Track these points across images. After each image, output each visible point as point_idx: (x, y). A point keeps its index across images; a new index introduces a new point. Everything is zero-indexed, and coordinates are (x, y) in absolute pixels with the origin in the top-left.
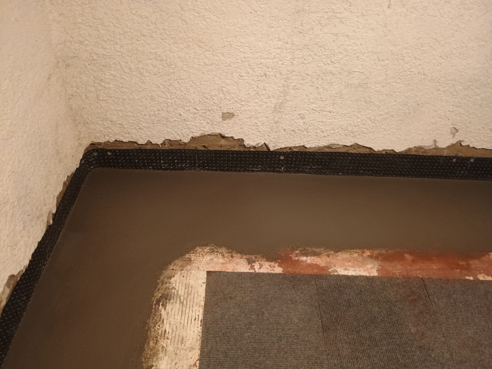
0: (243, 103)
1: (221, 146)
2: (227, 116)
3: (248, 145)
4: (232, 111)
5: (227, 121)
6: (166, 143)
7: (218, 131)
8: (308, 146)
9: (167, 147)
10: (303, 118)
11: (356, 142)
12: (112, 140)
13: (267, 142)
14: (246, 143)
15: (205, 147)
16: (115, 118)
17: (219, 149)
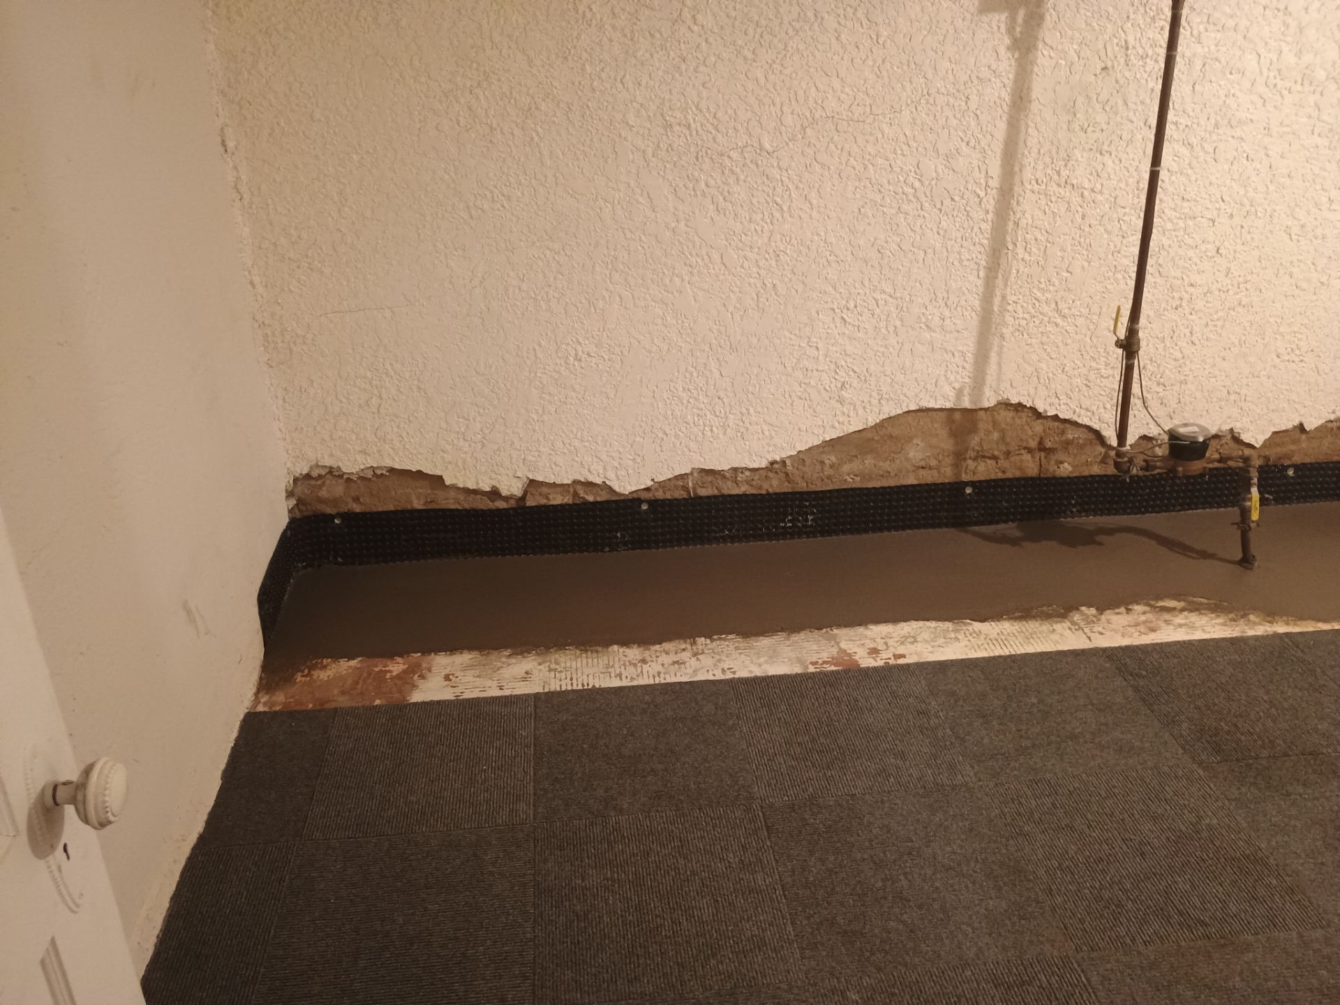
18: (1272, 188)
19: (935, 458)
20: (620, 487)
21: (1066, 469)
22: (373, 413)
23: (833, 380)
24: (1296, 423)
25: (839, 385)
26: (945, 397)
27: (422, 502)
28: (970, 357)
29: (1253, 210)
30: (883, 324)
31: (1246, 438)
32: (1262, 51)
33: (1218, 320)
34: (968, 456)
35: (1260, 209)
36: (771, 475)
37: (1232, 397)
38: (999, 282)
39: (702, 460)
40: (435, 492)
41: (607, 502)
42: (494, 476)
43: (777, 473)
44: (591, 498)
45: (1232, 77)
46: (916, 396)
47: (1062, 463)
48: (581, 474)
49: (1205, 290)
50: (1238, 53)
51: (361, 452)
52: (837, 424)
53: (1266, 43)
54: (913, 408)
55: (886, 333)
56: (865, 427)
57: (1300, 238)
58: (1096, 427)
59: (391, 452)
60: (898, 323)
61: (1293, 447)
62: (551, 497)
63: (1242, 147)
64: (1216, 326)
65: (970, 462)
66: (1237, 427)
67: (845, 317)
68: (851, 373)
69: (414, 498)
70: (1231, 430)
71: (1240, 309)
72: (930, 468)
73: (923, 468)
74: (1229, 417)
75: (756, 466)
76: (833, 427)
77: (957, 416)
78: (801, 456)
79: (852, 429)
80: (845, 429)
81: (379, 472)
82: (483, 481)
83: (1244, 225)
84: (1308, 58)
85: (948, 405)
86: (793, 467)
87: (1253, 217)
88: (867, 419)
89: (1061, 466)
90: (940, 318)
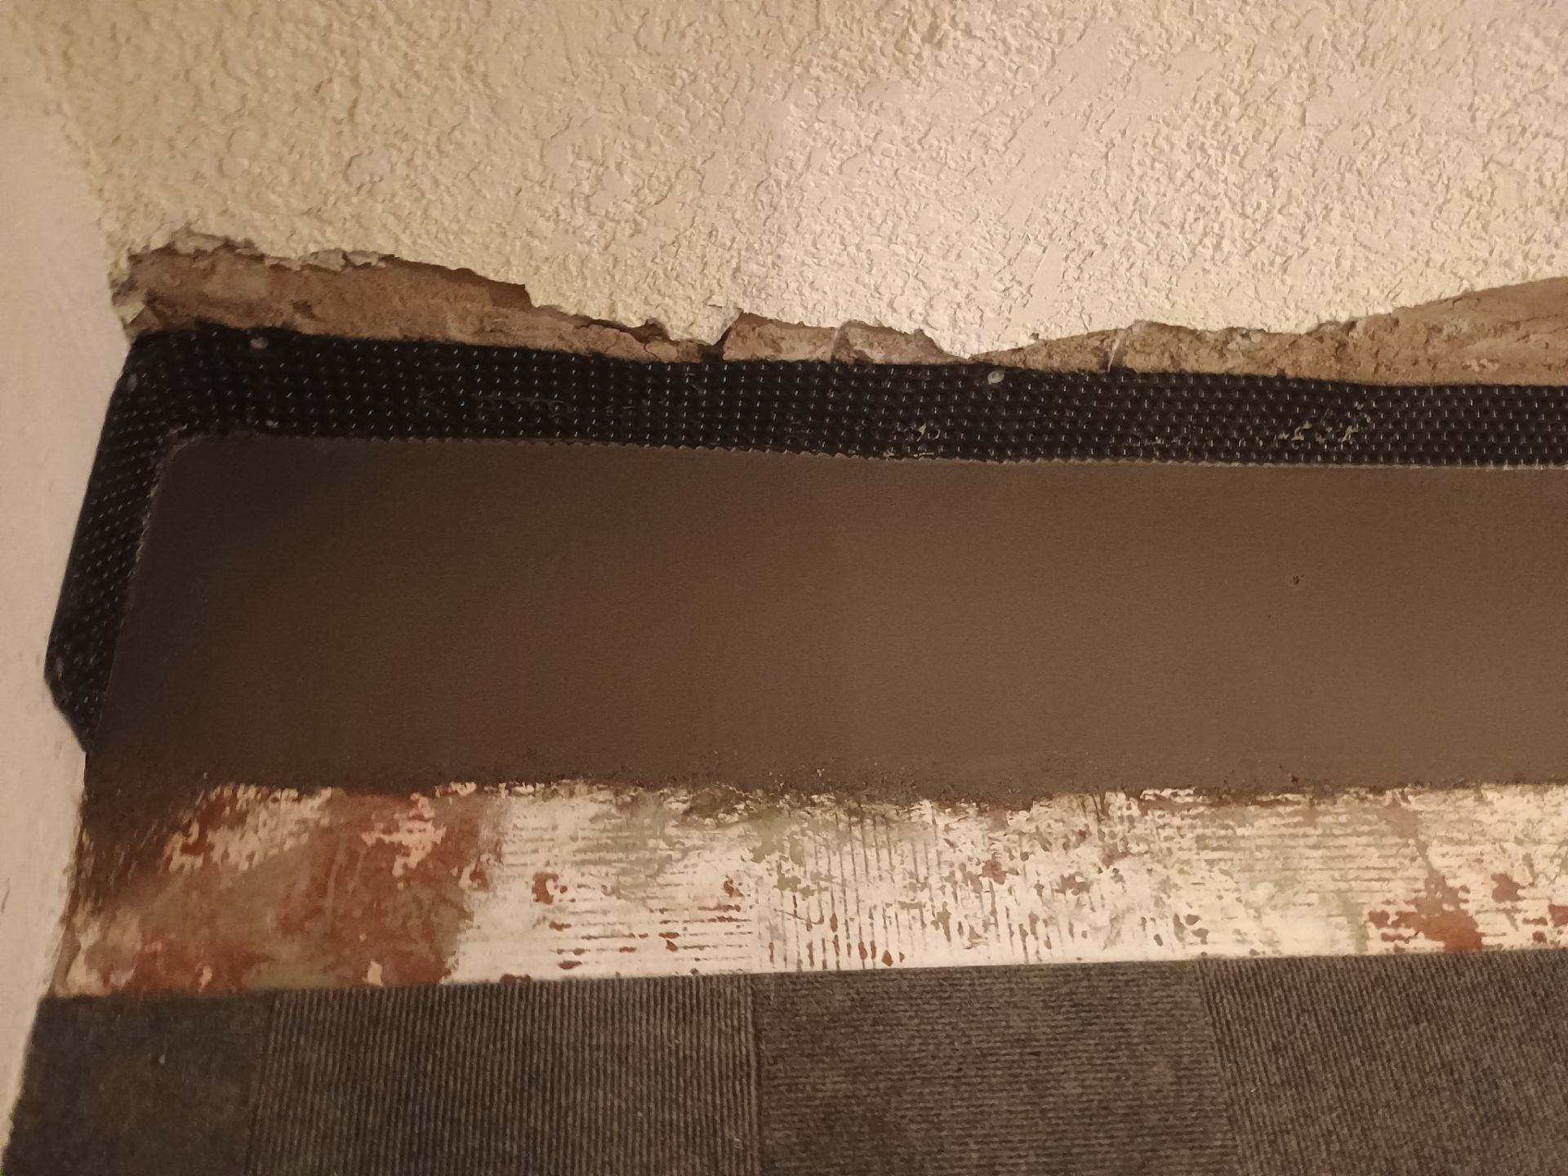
20: (953, 343)
22: (339, 122)
27: (471, 329)
39: (1168, 306)
40: (503, 310)
41: (916, 367)
42: (655, 298)
44: (877, 356)
48: (868, 309)
51: (308, 213)
59: (391, 221)
62: (784, 345)
69: (450, 317)
81: (359, 261)
82: (627, 307)
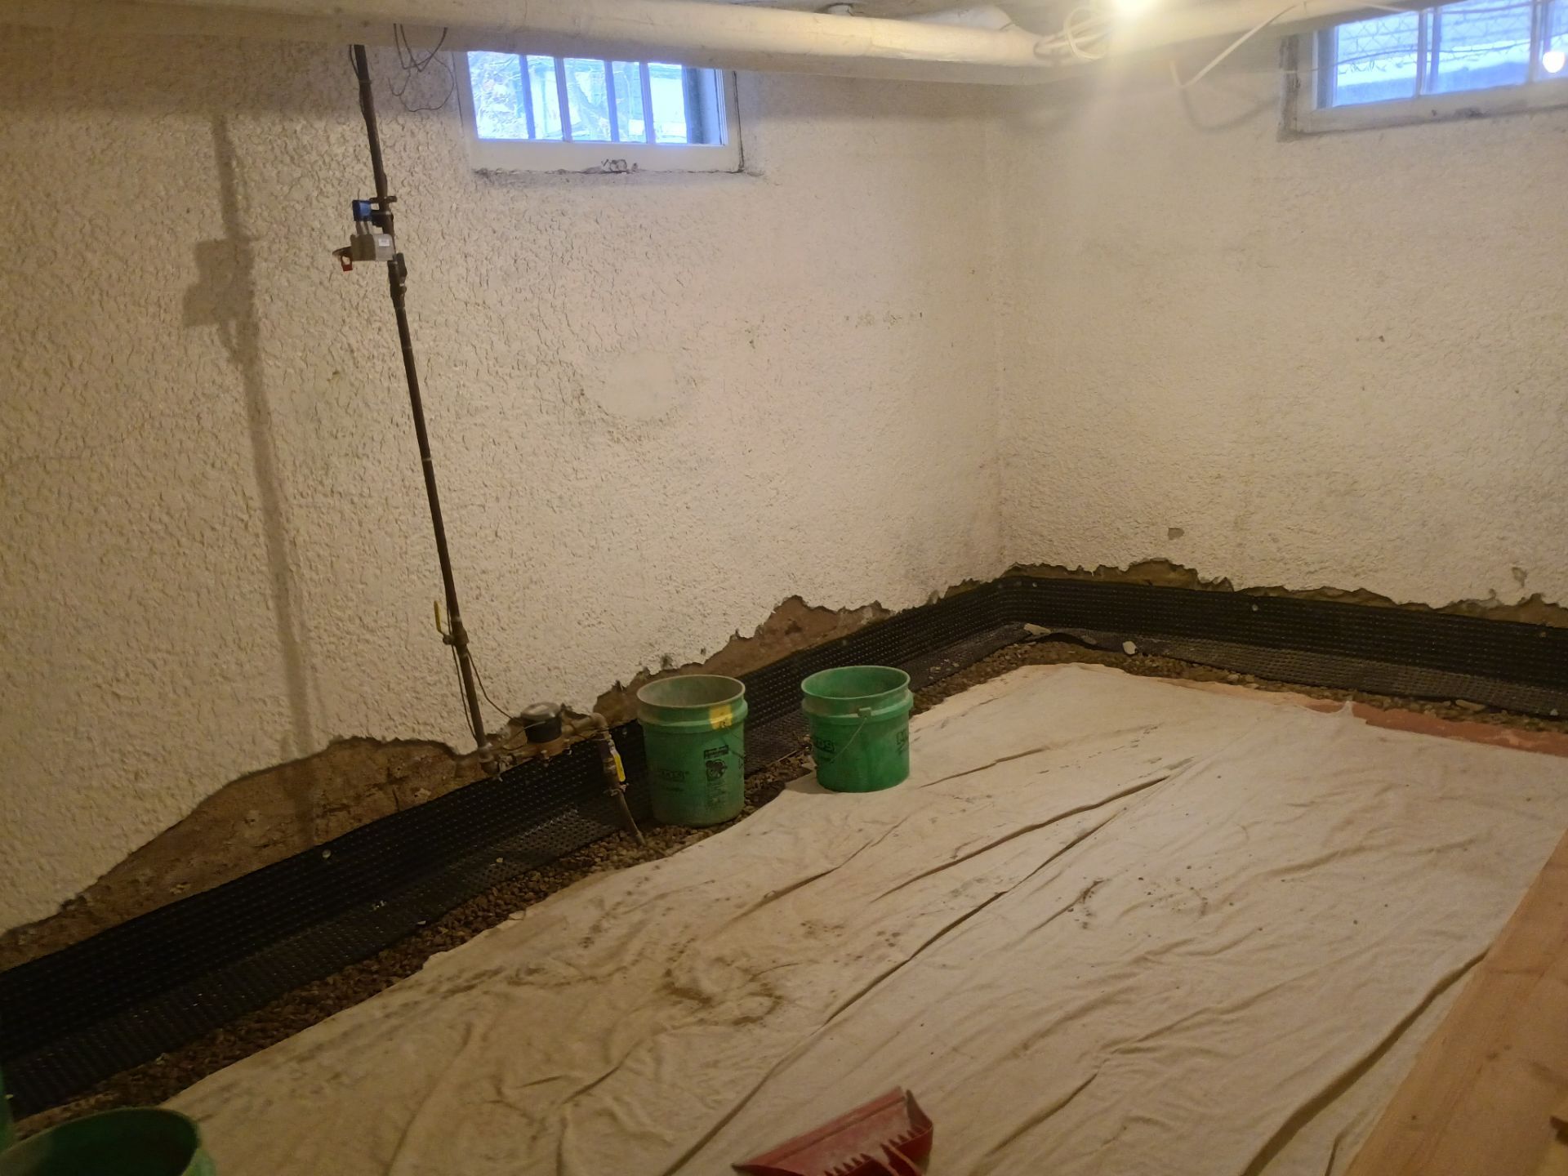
0: (1194, 515)
1: (1170, 581)
2: (1175, 533)
3: (1203, 578)
4: (1179, 526)
5: (1175, 540)
6: (1102, 573)
7: (1163, 555)
8: (1288, 587)
9: (1102, 577)
10: (1275, 540)
11: (1364, 586)
12: (1038, 562)
13: (1228, 577)
14: (1200, 576)
15: (1148, 581)
16: (1045, 533)
17: (1167, 585)
18: (524, 467)
19: (277, 830)
21: (424, 795)
23: (122, 773)
24: (614, 683)
25: (132, 777)
26: (270, 754)
28: (285, 701)
29: (514, 490)
30: (169, 688)
31: (577, 709)
32: (475, 342)
33: (518, 601)
34: (314, 815)
35: (520, 488)
36: (65, 922)
37: (554, 673)
38: (293, 609)
43: (74, 916)
45: (457, 369)
46: (234, 762)
47: (417, 789)
49: (497, 574)
50: (456, 346)
52: (141, 826)
53: (477, 336)
54: (234, 777)
55: (175, 697)
56: (180, 819)
57: (563, 510)
58: (440, 739)
60: (187, 683)
61: (618, 707)
63: (486, 433)
64: (517, 607)
65: (318, 821)
66: (567, 700)
67: (118, 692)
68: (144, 758)
70: (563, 705)
71: (533, 586)
72: (275, 843)
73: (265, 846)
74: (558, 694)
75: (42, 916)
76: (137, 831)
77: (289, 772)
78: (103, 883)
79: (163, 827)
80: (155, 829)
83: (511, 505)
84: (516, 346)
85: (275, 762)
86: (97, 901)
87: (517, 497)
88: (180, 809)
89: (418, 793)
90: (237, 664)
